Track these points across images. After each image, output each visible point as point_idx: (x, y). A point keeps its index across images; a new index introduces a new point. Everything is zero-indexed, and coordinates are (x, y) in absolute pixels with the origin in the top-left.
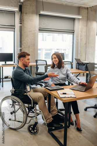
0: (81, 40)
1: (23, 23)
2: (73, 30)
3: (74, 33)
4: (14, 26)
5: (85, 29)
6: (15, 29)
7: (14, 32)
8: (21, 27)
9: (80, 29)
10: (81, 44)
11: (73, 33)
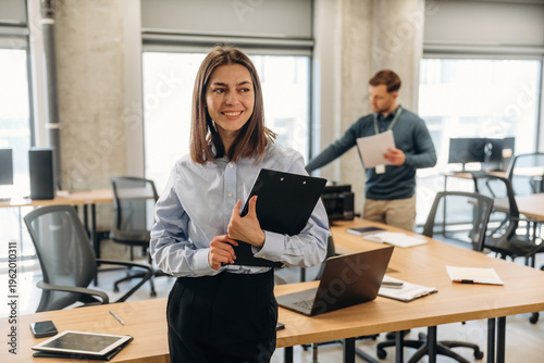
0: (346, 80)
1: (64, 15)
2: (308, 35)
3: (311, 49)
4: (25, 26)
5: (360, 32)
6: (28, 37)
7: (28, 50)
8: (51, 32)
9: (338, 34)
10: (343, 99)
11: (308, 53)
